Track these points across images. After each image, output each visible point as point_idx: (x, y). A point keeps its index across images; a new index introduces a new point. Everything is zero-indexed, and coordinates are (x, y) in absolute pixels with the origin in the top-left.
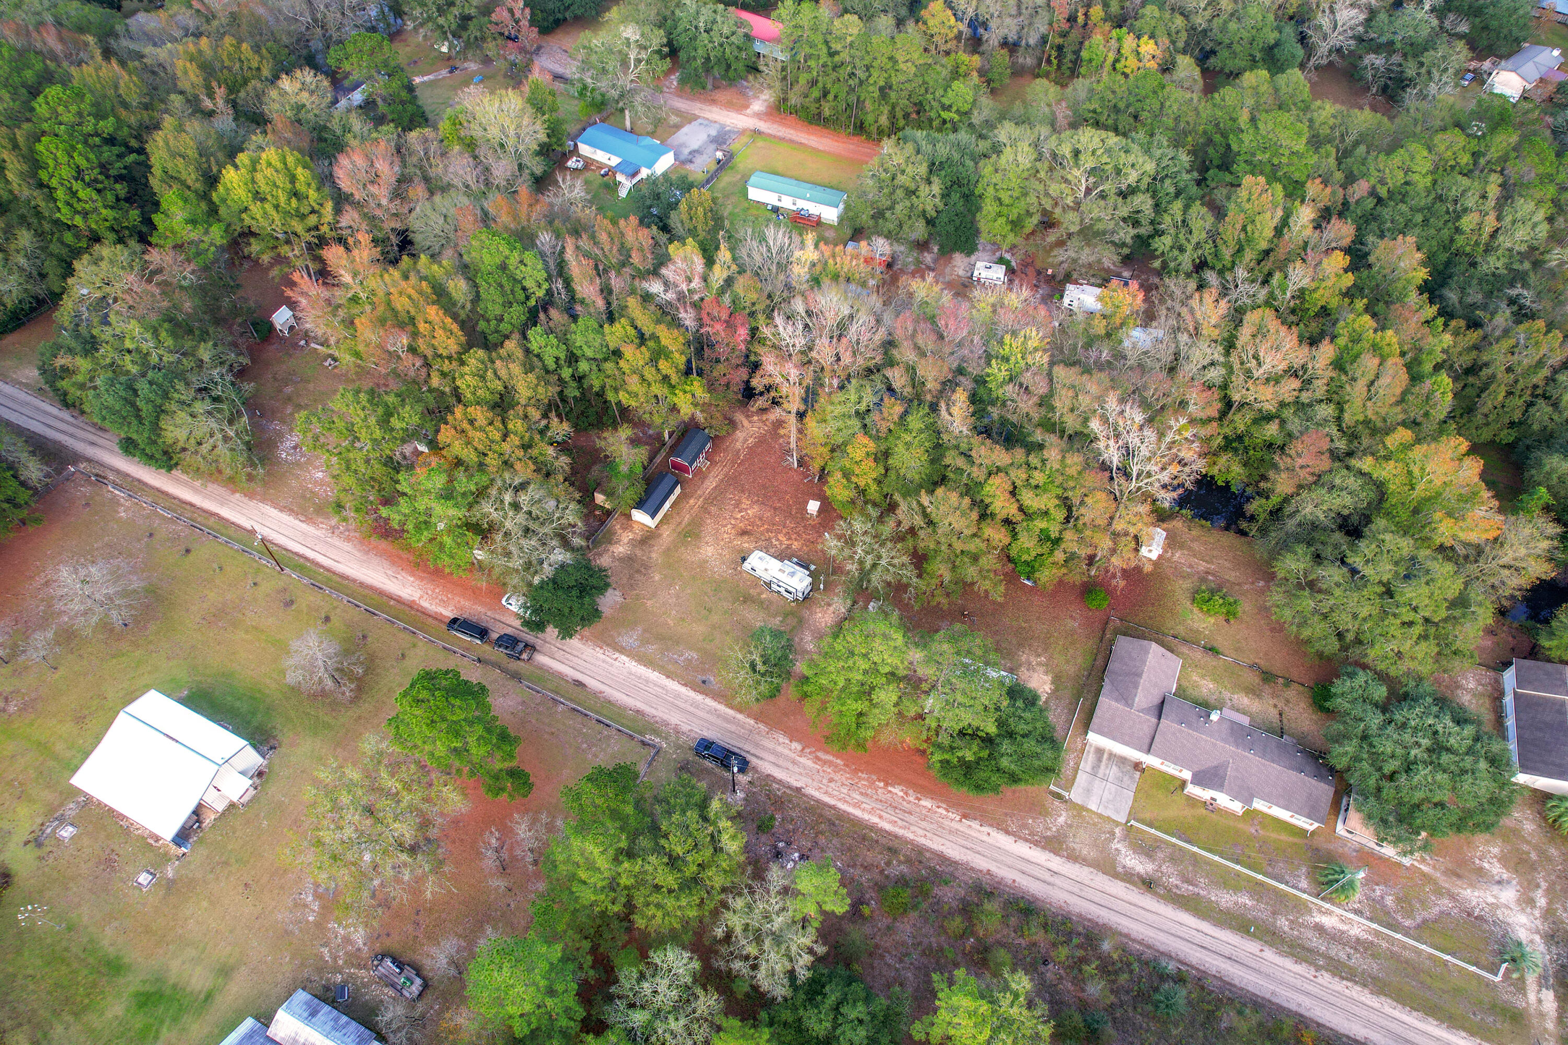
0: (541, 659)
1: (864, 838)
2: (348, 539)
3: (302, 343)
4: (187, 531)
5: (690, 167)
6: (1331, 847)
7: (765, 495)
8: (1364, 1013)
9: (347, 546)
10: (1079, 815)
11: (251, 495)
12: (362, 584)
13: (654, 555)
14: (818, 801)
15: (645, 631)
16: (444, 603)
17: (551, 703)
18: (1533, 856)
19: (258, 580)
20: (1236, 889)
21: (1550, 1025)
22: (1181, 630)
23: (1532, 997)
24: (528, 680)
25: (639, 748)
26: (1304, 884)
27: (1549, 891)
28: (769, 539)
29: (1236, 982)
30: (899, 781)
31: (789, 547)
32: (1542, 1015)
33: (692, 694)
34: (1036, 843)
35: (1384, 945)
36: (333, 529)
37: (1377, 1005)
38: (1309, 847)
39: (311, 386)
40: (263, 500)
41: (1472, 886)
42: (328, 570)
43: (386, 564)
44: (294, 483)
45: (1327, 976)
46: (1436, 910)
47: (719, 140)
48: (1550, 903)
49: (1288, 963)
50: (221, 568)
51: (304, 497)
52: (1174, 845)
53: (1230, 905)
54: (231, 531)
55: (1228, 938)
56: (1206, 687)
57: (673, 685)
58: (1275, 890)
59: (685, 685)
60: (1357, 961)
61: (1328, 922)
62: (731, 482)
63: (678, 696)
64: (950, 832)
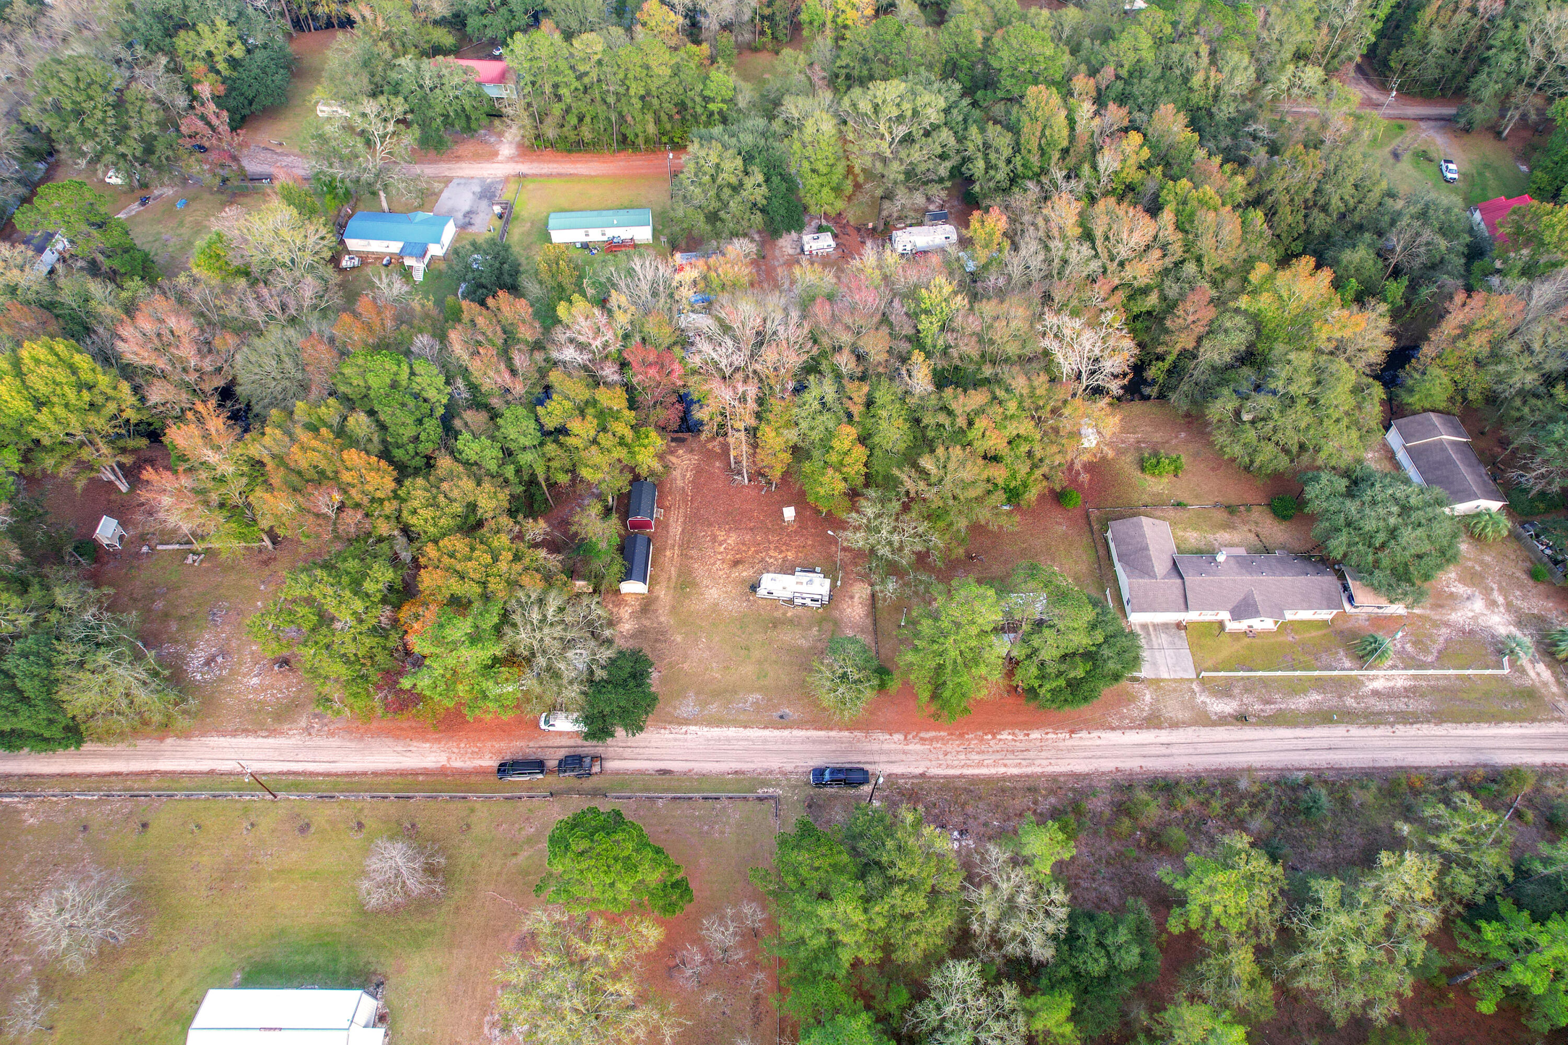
0: (611, 765)
1: (1003, 790)
2: (332, 734)
3: (145, 549)
4: (130, 805)
5: (471, 230)
6: (1349, 625)
7: (734, 520)
8: (1439, 743)
9: (335, 742)
10: (1159, 687)
11: (186, 735)
12: (375, 774)
13: (662, 619)
14: (945, 777)
15: (697, 694)
16: (479, 754)
17: (647, 803)
18: (1478, 568)
19: (253, 818)
20: (1305, 692)
21: (1555, 689)
22: (1146, 498)
23: (1532, 674)
24: (612, 790)
25: (759, 806)
26: (1348, 664)
27: (1501, 589)
28: (763, 560)
29: (1344, 765)
30: (1003, 726)
31: (785, 560)
32: (1545, 684)
33: (777, 733)
34: (1140, 727)
35: (1424, 683)
36: (308, 731)
37: (1444, 733)
38: (1336, 633)
39: (184, 591)
40: (203, 735)
41: (1454, 609)
42: (328, 775)
43: (389, 741)
44: (230, 701)
45: (1400, 727)
46: (1441, 639)
47: (488, 194)
48: (1506, 598)
49: (1370, 731)
50: (199, 826)
51: (251, 711)
52: (1242, 678)
53: (1307, 706)
54: (185, 782)
55: (1320, 734)
56: (1193, 538)
57: (755, 733)
58: (1331, 679)
59: (766, 727)
60: (1414, 705)
61: (1379, 685)
62: (694, 520)
63: (765, 741)
64: (1069, 751)
